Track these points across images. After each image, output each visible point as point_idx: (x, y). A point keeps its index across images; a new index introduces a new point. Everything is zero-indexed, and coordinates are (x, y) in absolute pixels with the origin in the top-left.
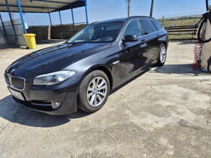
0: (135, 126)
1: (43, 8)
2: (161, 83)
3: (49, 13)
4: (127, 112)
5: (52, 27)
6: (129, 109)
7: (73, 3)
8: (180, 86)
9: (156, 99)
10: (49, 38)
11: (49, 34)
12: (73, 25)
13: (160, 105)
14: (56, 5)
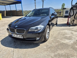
0: (64, 44)
1: (3, 3)
2: (61, 30)
3: (5, 5)
4: (58, 39)
5: (6, 11)
6: (58, 38)
7: (16, 2)
8: (68, 30)
9: (64, 35)
10: (5, 16)
11: (5, 14)
12: (16, 11)
13: (67, 36)
14: (8, 3)
